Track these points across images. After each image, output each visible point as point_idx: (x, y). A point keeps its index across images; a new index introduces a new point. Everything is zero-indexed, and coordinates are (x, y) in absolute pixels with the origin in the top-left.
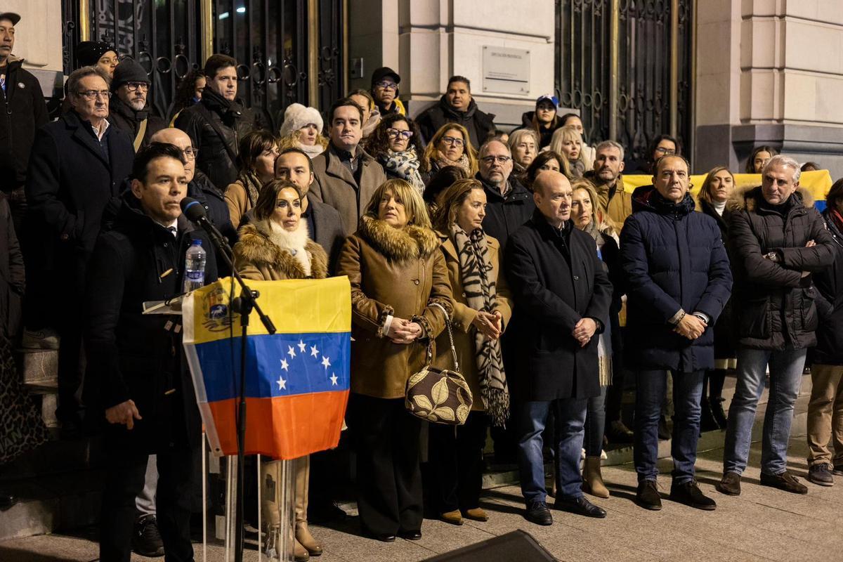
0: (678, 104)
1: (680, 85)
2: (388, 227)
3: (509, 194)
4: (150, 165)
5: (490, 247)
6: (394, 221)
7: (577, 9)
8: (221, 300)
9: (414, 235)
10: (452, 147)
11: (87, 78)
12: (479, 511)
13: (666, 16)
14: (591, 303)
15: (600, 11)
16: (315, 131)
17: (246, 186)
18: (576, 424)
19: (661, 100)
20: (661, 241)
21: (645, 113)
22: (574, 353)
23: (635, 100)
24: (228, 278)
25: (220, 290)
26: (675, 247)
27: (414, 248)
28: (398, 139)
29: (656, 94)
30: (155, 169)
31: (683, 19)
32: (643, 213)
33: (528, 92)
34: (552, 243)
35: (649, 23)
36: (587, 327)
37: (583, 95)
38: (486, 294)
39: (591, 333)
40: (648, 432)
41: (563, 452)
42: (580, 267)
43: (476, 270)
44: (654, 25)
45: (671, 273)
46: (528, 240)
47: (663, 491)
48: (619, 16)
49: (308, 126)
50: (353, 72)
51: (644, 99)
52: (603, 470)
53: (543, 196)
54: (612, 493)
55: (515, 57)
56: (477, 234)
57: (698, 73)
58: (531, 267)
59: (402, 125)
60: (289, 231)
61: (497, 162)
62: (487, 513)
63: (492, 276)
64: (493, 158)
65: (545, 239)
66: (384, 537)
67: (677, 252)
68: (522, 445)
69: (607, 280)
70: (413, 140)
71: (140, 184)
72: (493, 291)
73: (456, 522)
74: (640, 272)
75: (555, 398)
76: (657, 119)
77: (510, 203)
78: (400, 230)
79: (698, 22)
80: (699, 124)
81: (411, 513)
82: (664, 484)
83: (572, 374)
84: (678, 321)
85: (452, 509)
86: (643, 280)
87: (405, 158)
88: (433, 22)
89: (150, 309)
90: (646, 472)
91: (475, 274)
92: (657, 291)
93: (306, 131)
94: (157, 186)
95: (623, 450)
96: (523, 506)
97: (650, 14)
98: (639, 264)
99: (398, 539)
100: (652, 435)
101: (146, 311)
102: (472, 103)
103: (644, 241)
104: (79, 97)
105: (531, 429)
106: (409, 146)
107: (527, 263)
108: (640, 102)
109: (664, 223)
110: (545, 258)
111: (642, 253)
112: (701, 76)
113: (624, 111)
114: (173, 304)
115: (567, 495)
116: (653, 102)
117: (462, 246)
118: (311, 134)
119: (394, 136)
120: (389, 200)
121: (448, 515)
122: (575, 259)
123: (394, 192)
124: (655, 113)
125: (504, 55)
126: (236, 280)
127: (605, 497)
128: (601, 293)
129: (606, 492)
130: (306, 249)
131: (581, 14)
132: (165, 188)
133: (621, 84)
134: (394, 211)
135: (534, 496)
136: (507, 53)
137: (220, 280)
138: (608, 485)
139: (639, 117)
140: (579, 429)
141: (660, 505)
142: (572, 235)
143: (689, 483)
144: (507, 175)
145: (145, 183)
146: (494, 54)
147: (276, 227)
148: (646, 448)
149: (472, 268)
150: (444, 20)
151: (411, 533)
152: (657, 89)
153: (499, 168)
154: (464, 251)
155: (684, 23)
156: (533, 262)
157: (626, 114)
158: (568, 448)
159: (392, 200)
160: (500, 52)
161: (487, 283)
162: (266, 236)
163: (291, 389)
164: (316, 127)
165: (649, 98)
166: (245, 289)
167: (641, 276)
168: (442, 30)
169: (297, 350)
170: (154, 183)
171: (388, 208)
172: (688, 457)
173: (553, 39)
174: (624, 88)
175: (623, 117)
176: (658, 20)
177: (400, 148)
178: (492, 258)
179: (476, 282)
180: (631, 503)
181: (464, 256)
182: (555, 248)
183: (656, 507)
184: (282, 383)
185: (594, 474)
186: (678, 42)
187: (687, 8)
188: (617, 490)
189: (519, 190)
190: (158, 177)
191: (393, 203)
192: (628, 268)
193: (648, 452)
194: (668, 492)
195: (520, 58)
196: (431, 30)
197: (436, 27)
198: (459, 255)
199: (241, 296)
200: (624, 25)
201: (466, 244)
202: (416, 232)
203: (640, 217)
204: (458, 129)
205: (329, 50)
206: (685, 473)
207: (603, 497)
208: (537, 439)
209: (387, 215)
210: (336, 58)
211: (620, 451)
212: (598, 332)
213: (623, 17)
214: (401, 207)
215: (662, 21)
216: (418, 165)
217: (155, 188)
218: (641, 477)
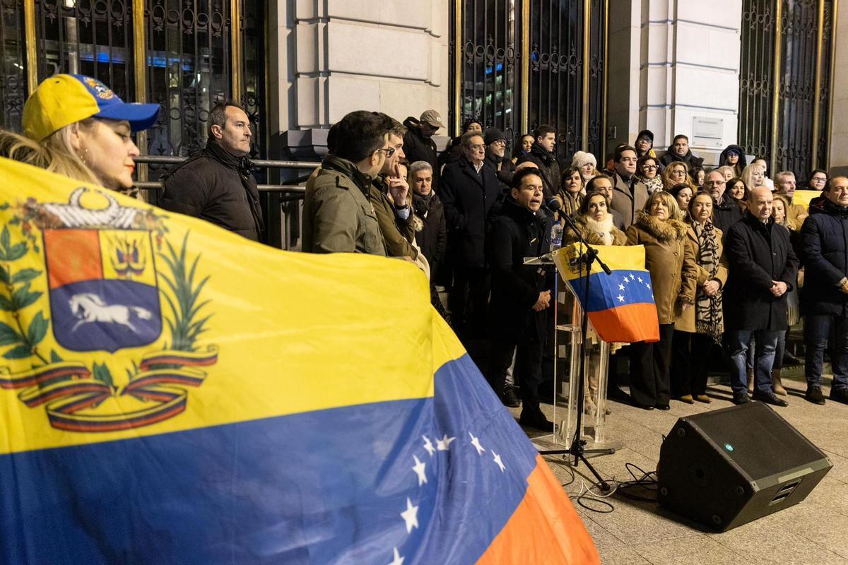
0: (818, 153)
1: (820, 140)
2: (657, 220)
3: (723, 204)
4: (523, 179)
5: (717, 234)
6: (661, 217)
7: (751, 94)
8: (575, 255)
9: (675, 225)
10: (680, 176)
11: (474, 137)
12: (705, 397)
13: (811, 97)
14: (784, 272)
15: (766, 95)
16: (591, 167)
17: (562, 197)
18: (770, 347)
19: (806, 151)
20: (832, 232)
21: (794, 159)
22: (770, 303)
23: (788, 151)
24: (578, 243)
25: (574, 249)
26: (842, 237)
27: (674, 234)
28: (650, 170)
29: (803, 147)
30: (526, 181)
31: (823, 98)
32: (819, 214)
33: (721, 145)
34: (758, 232)
35: (799, 101)
36: (781, 287)
37: (753, 148)
38: (715, 264)
39: (783, 291)
40: (817, 355)
41: (760, 364)
42: (777, 246)
43: (709, 247)
44: (803, 103)
45: (839, 254)
46: (742, 230)
47: (826, 395)
48: (779, 97)
49: (587, 164)
50: (610, 135)
51: (794, 150)
52: (782, 380)
53: (752, 202)
54: (788, 393)
55: (714, 123)
56: (709, 226)
57: (833, 132)
58: (744, 247)
59: (651, 162)
60: (598, 221)
61: (716, 185)
62: (711, 399)
63: (719, 252)
64: (713, 183)
65: (754, 229)
66: (647, 408)
67: (843, 239)
68: (733, 357)
69: (795, 258)
70: (658, 172)
71: (517, 190)
72: (717, 262)
73: (690, 402)
74: (816, 253)
75: (756, 329)
76: (802, 163)
77: (722, 210)
78: (665, 222)
79: (834, 99)
80: (832, 166)
81: (663, 395)
82: (826, 391)
83: (768, 314)
84: (842, 285)
85: (687, 394)
86: (818, 257)
87: (654, 183)
88: (662, 103)
89: (528, 261)
90: (814, 381)
91: (709, 249)
92: (829, 266)
93: (586, 167)
94: (527, 191)
95: (791, 368)
96: (731, 397)
97: (800, 95)
98: (815, 247)
99: (655, 409)
100: (819, 357)
101: (525, 263)
102: (689, 152)
103: (819, 232)
104: (469, 149)
105: (740, 348)
106: (656, 175)
107: (741, 245)
108: (791, 153)
109: (834, 221)
110: (753, 240)
111: (817, 240)
112: (835, 134)
113: (780, 158)
114: (543, 259)
115: (762, 392)
116: (800, 152)
117: (700, 233)
118: (589, 169)
119: (647, 169)
120: (658, 204)
121: (684, 397)
122: (774, 243)
123: (662, 199)
124: (801, 159)
125: (707, 122)
126: (583, 244)
127: (784, 395)
128: (792, 266)
129: (785, 392)
130: (611, 233)
131: (753, 97)
132: (531, 193)
133: (779, 141)
134: (662, 211)
135: (740, 390)
136: (708, 121)
137: (575, 244)
138: (785, 388)
139: (790, 162)
140: (772, 351)
141: (824, 401)
142: (773, 228)
143: (844, 389)
144: (721, 193)
145: (519, 190)
146: (700, 122)
147: (590, 219)
148: (815, 365)
149: (707, 246)
150: (669, 102)
151: (664, 407)
152: (804, 143)
153: (717, 189)
154: (701, 236)
155: (823, 100)
156: (746, 244)
157: (782, 160)
158: (763, 362)
159: (661, 204)
160: (705, 120)
161: (716, 256)
162: (584, 224)
163: (627, 301)
164: (592, 164)
165: (797, 148)
166: (590, 249)
167: (817, 255)
168: (667, 107)
169: (630, 278)
170: (525, 189)
171: (658, 209)
172: (844, 372)
173: (737, 112)
174: (780, 144)
175: (780, 162)
176: (806, 98)
177: (652, 176)
178: (718, 241)
179: (709, 255)
180: (803, 399)
181: (702, 239)
182: (761, 236)
183: (822, 403)
184: (621, 298)
185: (777, 380)
186: (819, 113)
187: (826, 90)
188: (792, 392)
189: (729, 202)
190: (528, 186)
191: (661, 206)
192: (807, 250)
193: (816, 368)
194: (829, 395)
195: (716, 123)
196: (660, 108)
197: (664, 106)
198: (698, 238)
199: (587, 252)
200: (781, 103)
201: (703, 231)
202: (675, 223)
203: (817, 217)
204: (681, 164)
205: (594, 123)
206: (842, 383)
207: (783, 394)
208: (743, 354)
209: (657, 213)
210: (598, 127)
211: (788, 369)
212: (788, 290)
213: (781, 98)
214: (666, 208)
215: (809, 99)
216: (662, 187)
217: (526, 192)
218: (810, 384)
